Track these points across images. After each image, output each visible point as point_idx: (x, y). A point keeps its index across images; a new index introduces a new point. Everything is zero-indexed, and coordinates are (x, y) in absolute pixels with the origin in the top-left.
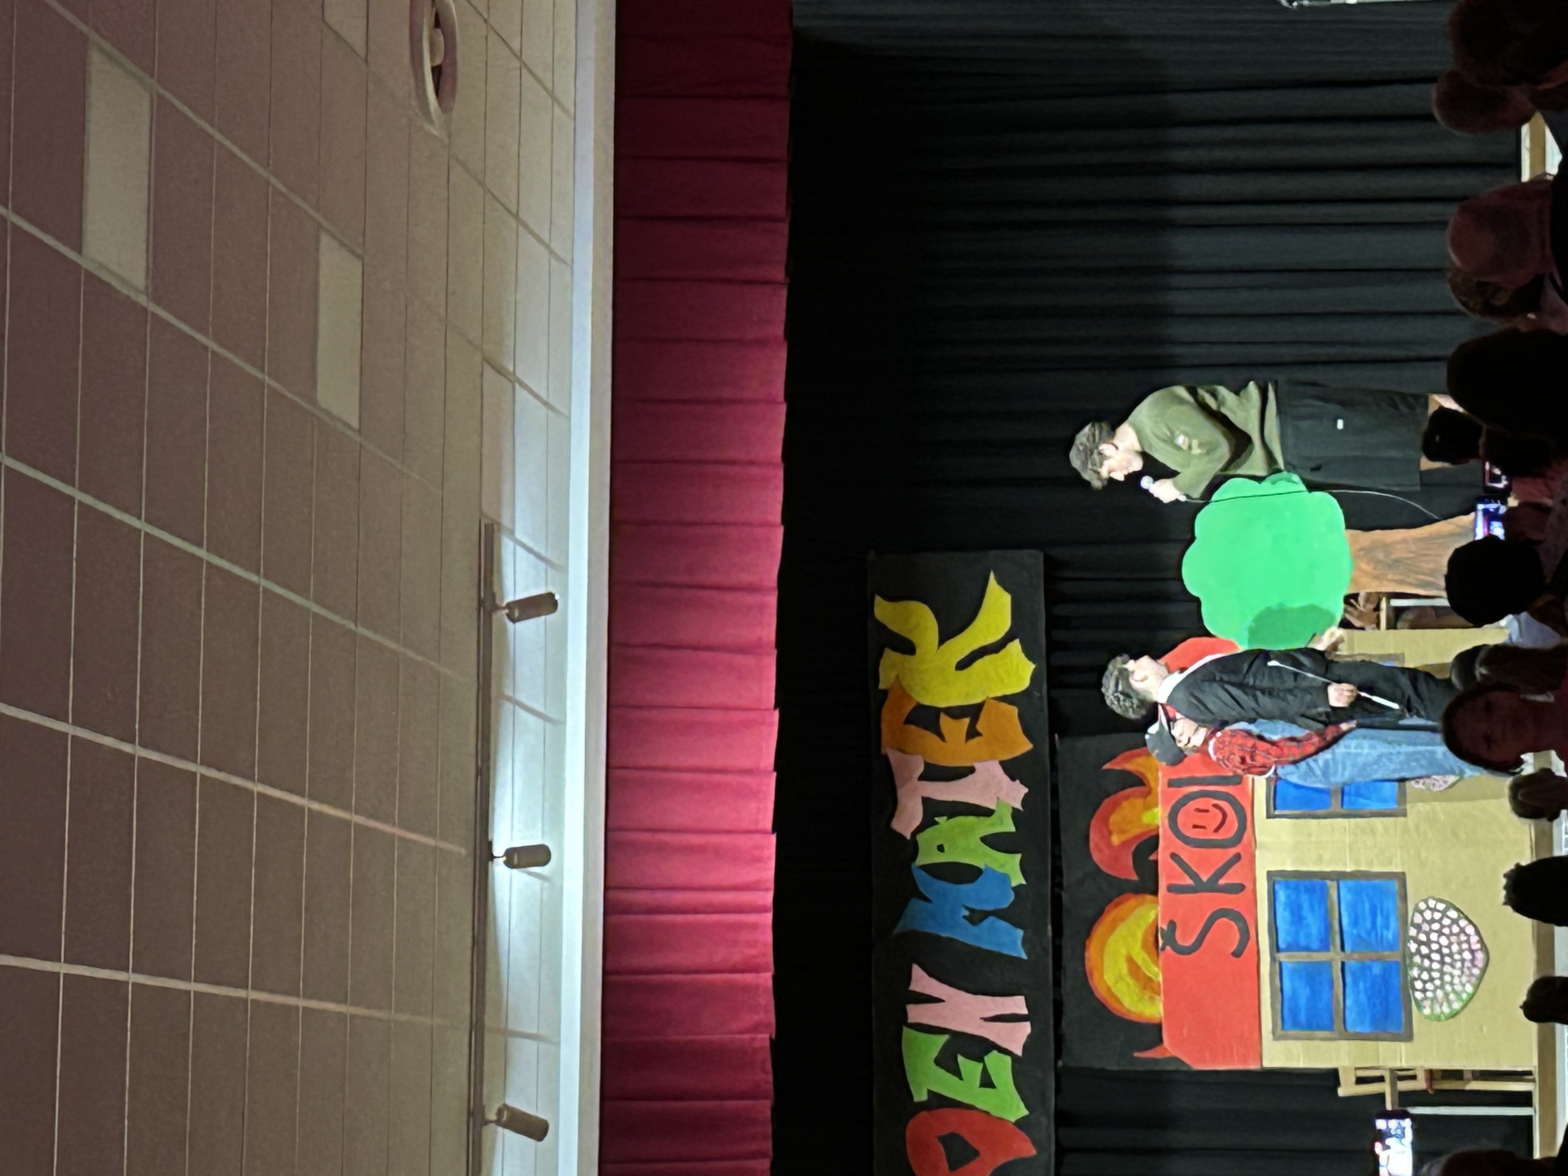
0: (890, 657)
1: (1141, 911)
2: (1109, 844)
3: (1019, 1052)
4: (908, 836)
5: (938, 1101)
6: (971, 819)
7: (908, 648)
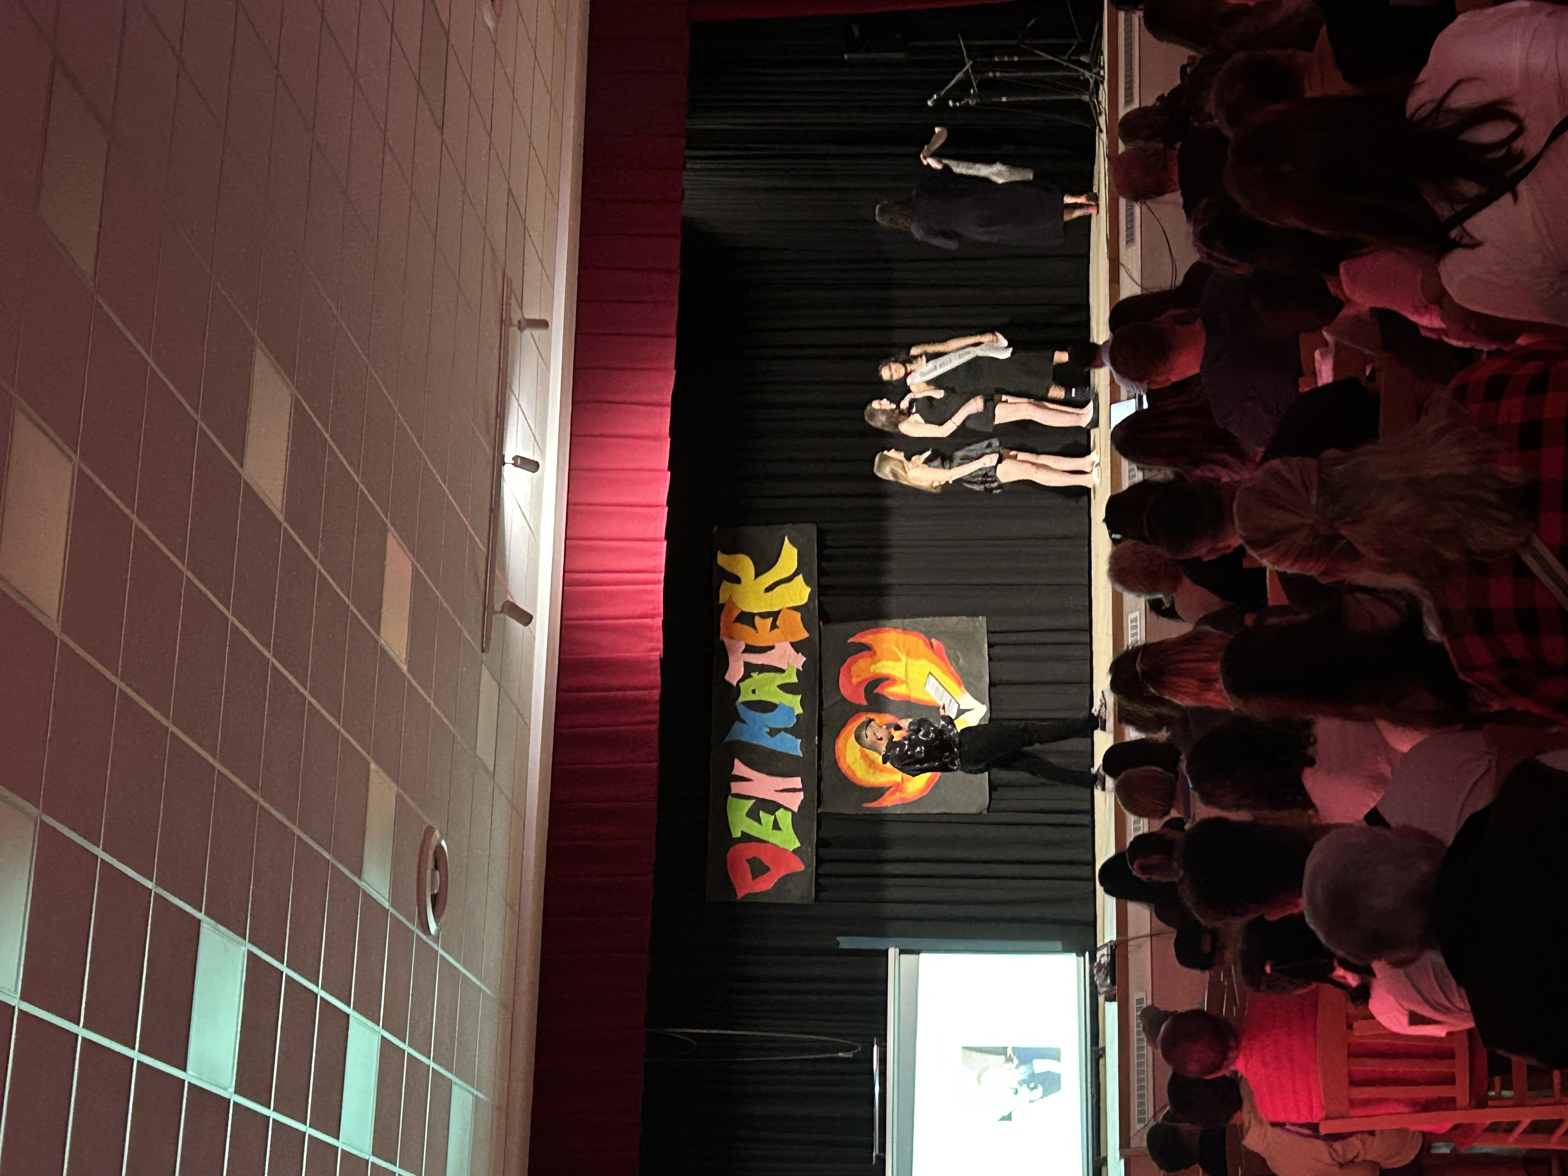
0: (726, 585)
2: (850, 683)
3: (796, 810)
4: (735, 684)
5: (746, 837)
6: (772, 674)
7: (737, 580)
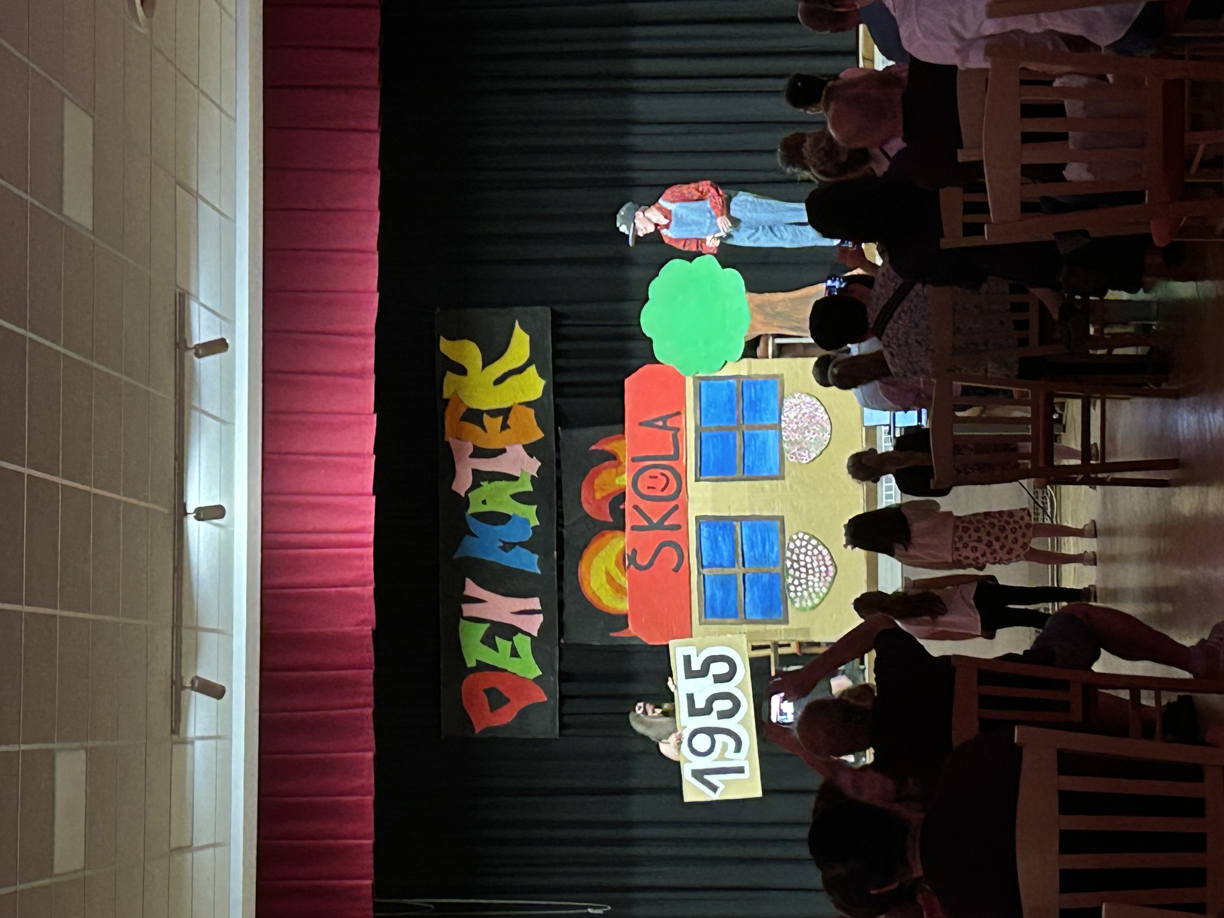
0: (450, 377)
1: (614, 541)
2: (594, 498)
3: (535, 634)
4: (463, 495)
5: (482, 666)
6: (504, 483)
7: (462, 371)
